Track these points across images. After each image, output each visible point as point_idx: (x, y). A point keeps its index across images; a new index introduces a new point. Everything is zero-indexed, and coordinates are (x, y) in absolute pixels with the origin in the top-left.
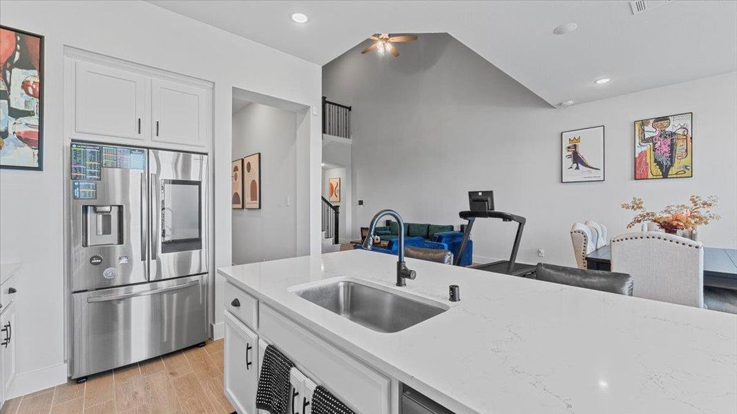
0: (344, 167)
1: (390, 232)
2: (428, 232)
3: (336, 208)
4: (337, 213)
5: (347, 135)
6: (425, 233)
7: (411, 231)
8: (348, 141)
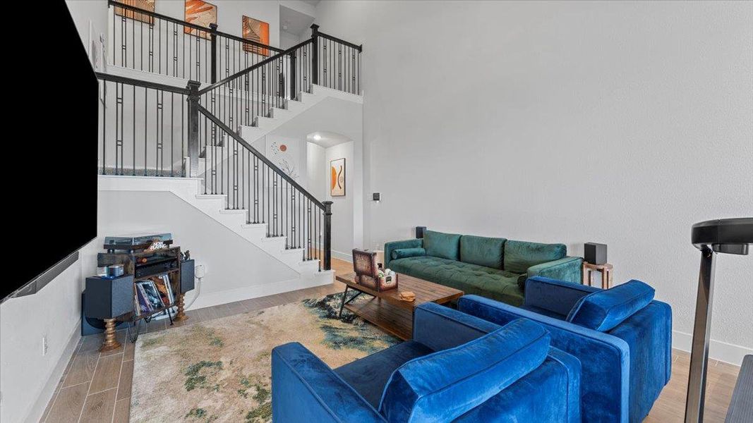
0: (349, 140)
1: (422, 250)
2: (503, 254)
3: (326, 206)
4: (328, 215)
5: (356, 90)
6: (494, 257)
7: (465, 251)
8: (357, 99)
